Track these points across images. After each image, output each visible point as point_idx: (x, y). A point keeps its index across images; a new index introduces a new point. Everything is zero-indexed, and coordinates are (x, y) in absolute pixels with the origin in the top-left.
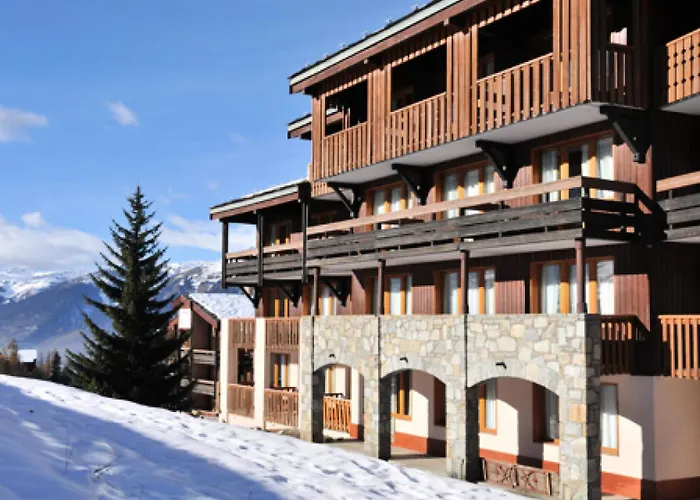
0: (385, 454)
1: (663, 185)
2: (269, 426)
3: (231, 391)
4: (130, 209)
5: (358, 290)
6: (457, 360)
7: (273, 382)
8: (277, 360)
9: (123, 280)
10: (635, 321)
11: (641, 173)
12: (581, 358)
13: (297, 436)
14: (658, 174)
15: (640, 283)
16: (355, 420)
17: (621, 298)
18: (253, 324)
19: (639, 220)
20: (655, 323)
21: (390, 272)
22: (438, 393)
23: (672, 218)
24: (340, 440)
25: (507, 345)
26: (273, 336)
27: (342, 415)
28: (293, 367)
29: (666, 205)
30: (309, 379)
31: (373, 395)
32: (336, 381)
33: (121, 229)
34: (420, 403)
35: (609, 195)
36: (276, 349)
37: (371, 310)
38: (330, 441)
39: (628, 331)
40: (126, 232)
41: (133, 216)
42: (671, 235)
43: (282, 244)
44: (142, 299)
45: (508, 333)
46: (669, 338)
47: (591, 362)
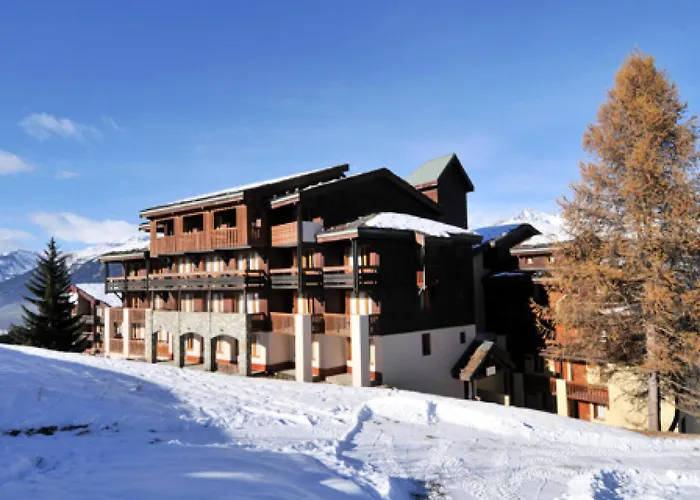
0: (182, 365)
1: (272, 271)
2: (131, 357)
3: (111, 342)
4: (48, 250)
5: (171, 299)
6: (208, 329)
7: (133, 337)
8: (134, 326)
9: (46, 286)
10: (263, 314)
11: (265, 267)
12: (245, 328)
13: (144, 360)
14: (270, 268)
15: (265, 301)
16: (170, 351)
17: (261, 307)
18: (122, 312)
19: (264, 282)
20: (269, 314)
21: (185, 293)
22: (202, 340)
23: (273, 282)
24: (164, 361)
25: (224, 324)
26: (133, 315)
27: (165, 350)
28: (142, 329)
29: (272, 278)
30: (150, 337)
31: (177, 343)
32: (163, 336)
34: (196, 344)
35: (256, 274)
36: (134, 322)
37: (177, 310)
38: (160, 361)
39: (262, 317)
40: (46, 260)
41: (50, 252)
42: (273, 287)
43: (136, 275)
44: (56, 296)
45: (223, 320)
46: (273, 319)
47: (248, 329)
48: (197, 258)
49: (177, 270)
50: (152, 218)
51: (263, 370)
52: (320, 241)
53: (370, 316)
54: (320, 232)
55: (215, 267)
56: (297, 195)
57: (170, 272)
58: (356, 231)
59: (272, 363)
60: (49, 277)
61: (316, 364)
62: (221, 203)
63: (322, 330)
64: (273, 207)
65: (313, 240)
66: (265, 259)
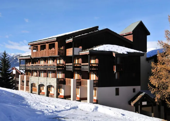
0: (39, 94)
1: (66, 64)
4: (3, 54)
5: (38, 72)
9: (2, 67)
10: (63, 78)
13: (29, 92)
17: (63, 76)
18: (24, 76)
19: (64, 68)
20: (65, 79)
21: (42, 71)
23: (67, 68)
28: (29, 83)
29: (66, 66)
30: (30, 85)
33: (2, 58)
36: (27, 80)
38: (33, 93)
39: (63, 80)
40: (3, 58)
41: (4, 56)
42: (67, 70)
43: (29, 64)
44: (6, 70)
45: (50, 80)
46: (66, 80)
47: (57, 83)
48: (45, 59)
49: (40, 63)
50: (32, 45)
51: (63, 97)
52: (80, 54)
53: (94, 80)
54: (80, 52)
55: (50, 62)
56: (72, 39)
57: (38, 64)
58: (88, 52)
59: (66, 95)
60: (3, 64)
61: (78, 96)
62: (51, 41)
63: (80, 85)
64: (67, 43)
65: (78, 54)
66: (64, 60)
